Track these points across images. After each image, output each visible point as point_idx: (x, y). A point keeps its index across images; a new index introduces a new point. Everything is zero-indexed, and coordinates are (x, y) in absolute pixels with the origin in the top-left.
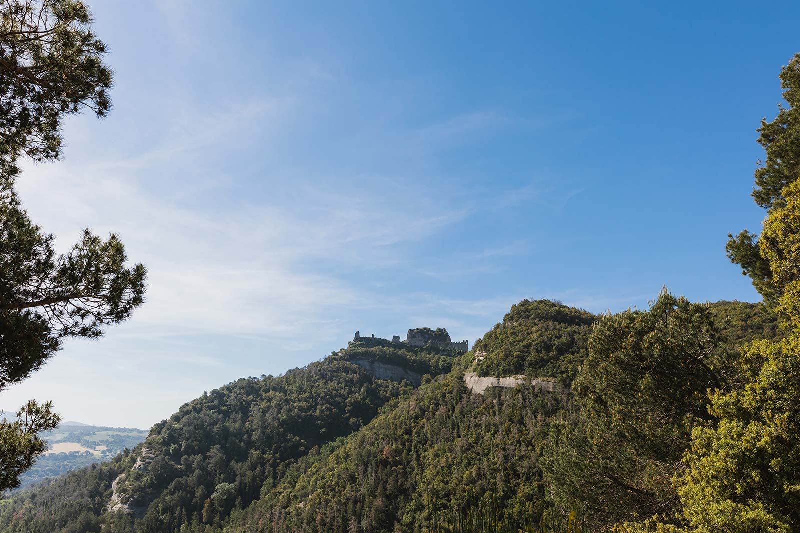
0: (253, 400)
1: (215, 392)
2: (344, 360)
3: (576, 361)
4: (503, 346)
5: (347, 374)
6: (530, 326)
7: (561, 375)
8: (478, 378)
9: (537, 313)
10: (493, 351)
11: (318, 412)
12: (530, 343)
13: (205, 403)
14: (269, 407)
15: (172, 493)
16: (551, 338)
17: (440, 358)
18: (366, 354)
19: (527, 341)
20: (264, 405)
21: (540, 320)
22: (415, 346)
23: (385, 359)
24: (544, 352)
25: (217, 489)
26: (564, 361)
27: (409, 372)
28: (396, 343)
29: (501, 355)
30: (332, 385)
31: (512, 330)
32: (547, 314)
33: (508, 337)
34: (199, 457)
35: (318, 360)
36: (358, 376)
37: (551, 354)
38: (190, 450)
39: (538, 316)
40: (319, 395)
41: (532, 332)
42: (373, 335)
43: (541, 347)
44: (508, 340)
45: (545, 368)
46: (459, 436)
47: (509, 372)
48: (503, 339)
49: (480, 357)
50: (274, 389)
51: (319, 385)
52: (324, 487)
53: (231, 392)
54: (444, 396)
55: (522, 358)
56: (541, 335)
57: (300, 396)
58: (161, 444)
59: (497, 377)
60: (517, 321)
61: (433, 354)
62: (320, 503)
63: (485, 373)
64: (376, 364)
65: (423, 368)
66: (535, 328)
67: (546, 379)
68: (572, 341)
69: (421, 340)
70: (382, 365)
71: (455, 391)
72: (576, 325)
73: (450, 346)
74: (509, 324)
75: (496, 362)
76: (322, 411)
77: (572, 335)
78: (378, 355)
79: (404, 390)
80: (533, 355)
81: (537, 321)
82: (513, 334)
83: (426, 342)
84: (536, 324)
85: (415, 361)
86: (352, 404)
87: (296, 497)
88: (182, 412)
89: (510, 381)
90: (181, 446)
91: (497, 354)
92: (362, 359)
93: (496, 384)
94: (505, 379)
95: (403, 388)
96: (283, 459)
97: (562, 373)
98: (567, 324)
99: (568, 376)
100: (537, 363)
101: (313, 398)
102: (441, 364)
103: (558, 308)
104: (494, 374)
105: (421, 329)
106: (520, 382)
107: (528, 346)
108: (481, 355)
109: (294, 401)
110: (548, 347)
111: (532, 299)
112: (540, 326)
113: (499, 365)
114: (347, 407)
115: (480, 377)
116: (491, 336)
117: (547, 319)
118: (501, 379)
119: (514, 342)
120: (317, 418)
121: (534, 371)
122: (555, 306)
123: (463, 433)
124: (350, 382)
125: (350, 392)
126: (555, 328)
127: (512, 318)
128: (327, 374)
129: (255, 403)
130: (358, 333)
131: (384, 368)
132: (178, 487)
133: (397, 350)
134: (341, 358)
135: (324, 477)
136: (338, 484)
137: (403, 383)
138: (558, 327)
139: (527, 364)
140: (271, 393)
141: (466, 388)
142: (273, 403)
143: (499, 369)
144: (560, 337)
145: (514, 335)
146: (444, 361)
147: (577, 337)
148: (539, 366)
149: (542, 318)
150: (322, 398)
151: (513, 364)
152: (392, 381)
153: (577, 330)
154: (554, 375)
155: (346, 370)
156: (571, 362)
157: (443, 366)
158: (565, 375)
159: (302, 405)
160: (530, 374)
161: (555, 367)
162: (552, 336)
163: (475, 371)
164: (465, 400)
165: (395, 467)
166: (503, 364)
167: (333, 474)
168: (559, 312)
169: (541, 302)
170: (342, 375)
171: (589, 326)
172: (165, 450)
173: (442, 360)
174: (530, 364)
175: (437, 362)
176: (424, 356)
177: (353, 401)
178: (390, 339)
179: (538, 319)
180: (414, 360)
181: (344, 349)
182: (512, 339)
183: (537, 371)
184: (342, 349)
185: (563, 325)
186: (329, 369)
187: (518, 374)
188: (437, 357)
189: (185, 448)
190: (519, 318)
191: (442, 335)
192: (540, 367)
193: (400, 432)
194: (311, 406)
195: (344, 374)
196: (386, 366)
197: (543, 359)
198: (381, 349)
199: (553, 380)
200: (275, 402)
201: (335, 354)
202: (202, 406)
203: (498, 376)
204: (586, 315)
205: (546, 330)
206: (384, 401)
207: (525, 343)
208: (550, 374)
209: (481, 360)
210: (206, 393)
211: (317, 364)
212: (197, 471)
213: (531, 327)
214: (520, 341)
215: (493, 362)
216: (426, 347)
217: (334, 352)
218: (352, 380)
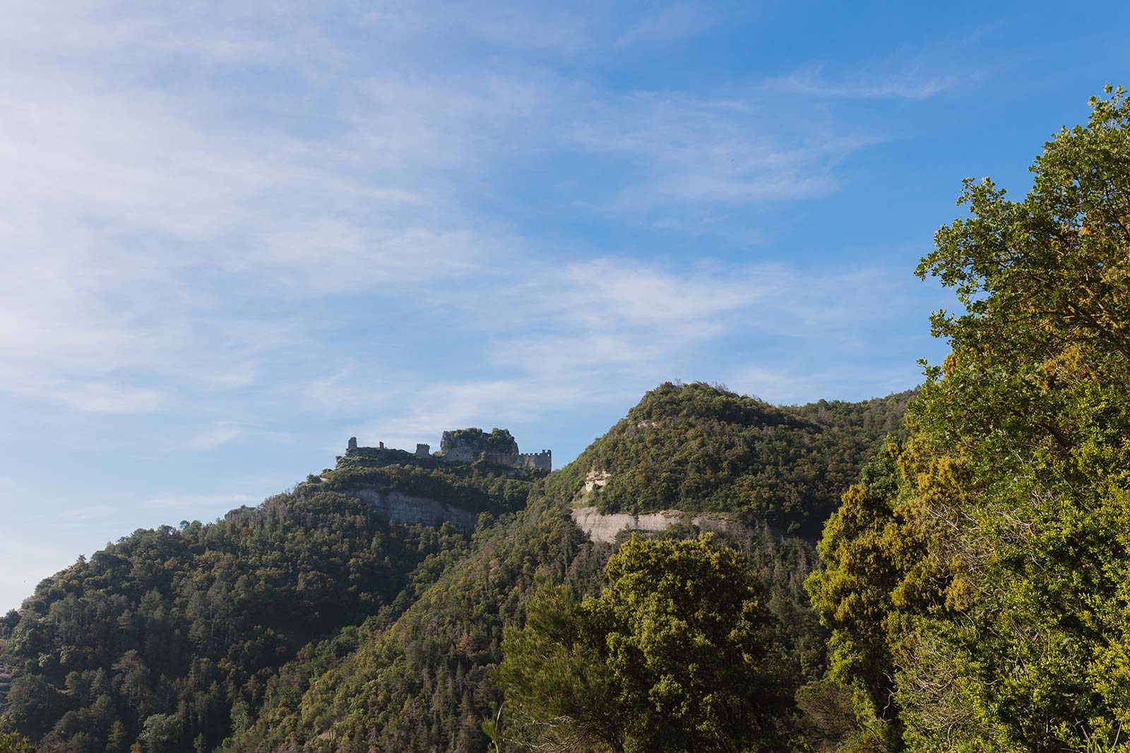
0: (175, 569)
1: (100, 556)
2: (333, 489)
3: (760, 486)
4: (639, 462)
5: (343, 515)
6: (682, 428)
7: (739, 509)
8: (599, 516)
9: (692, 407)
10: (622, 472)
11: (301, 586)
12: (686, 457)
13: (86, 576)
14: (211, 580)
15: (65, 738)
16: (719, 449)
17: (504, 482)
18: (372, 479)
19: (681, 454)
20: (198, 576)
21: (697, 419)
22: (457, 461)
23: (408, 486)
24: (709, 472)
25: (146, 727)
26: (741, 486)
27: (452, 509)
28: (422, 456)
29: (640, 478)
30: (319, 535)
31: (653, 436)
32: (708, 409)
33: (645, 447)
34: (99, 674)
35: (284, 492)
36: (364, 519)
37: (721, 475)
38: (78, 662)
39: (693, 411)
40: (298, 553)
41: (686, 440)
42: (382, 444)
43: (703, 463)
44: (648, 453)
45: (713, 498)
47: (654, 506)
48: (637, 451)
49: (597, 482)
50: (212, 546)
51: (294, 538)
52: (364, 705)
53: (130, 556)
54: (545, 548)
55: (674, 482)
56: (702, 445)
57: (264, 558)
58: (18, 654)
59: (633, 515)
60: (659, 419)
61: (490, 476)
62: (365, 731)
63: (613, 508)
64: (392, 497)
65: (476, 501)
66: (691, 432)
67: (714, 515)
68: (751, 452)
69: (466, 452)
70: (401, 497)
71: (565, 538)
72: (755, 426)
73: (519, 461)
74: (644, 424)
75: (630, 490)
76: (309, 583)
77: (749, 443)
78: (395, 479)
79: (447, 541)
80: (692, 477)
81: (692, 419)
82: (656, 441)
83: (476, 455)
84: (691, 426)
85: (461, 489)
86: (358, 569)
87: (309, 725)
88: (42, 594)
89: (656, 521)
90: (58, 656)
91: (631, 477)
92: (366, 488)
93: (632, 526)
94: (647, 517)
95: (445, 537)
96: (251, 669)
97: (740, 504)
98: (740, 425)
99: (750, 510)
100: (698, 489)
101: (287, 560)
102: (507, 493)
103: (724, 398)
104: (628, 510)
105: (465, 432)
106: (673, 521)
107: (683, 462)
108: (599, 477)
109: (255, 568)
110: (714, 463)
111: (679, 381)
112: (698, 428)
113: (635, 494)
114: (350, 573)
115: (603, 514)
116: (615, 445)
117: (708, 416)
118: (640, 517)
119: (658, 455)
120: (301, 595)
121: (695, 503)
122: (719, 395)
124: (351, 530)
125: (353, 547)
126: (723, 433)
127: (649, 415)
128: (305, 517)
129: (180, 572)
130: (353, 441)
131: (406, 502)
132: (73, 728)
133: (428, 470)
134: (327, 487)
135: (358, 691)
136: (388, 700)
137: (443, 528)
138: (728, 429)
139: (683, 492)
140: (208, 554)
141: (580, 532)
142: (216, 573)
143: (635, 502)
144: (731, 446)
145: (657, 443)
146: (513, 488)
147: (758, 445)
148: (701, 495)
149: (700, 415)
150: (304, 559)
151: (659, 493)
152: (423, 526)
153: (757, 434)
154: (727, 509)
155: (340, 508)
156: (752, 487)
157: (512, 496)
158: (745, 508)
159: (269, 573)
160: (688, 508)
161: (727, 496)
162: (720, 445)
163: (592, 504)
164: (584, 553)
165: (483, 667)
166: (644, 492)
167: (377, 685)
168: (727, 405)
169: (695, 387)
170: (334, 518)
171: (776, 428)
172: (29, 664)
173: (509, 486)
174: (688, 493)
175: (501, 489)
176: (474, 480)
177: (360, 563)
178: (412, 449)
179: (693, 417)
180: (459, 487)
181: (330, 470)
182: (653, 451)
183: (699, 502)
184: (325, 471)
185: (734, 425)
186: (310, 507)
187: (668, 508)
188: (499, 481)
189: (68, 660)
190: (661, 414)
191: (503, 441)
192: (704, 496)
193: (477, 610)
194: (286, 576)
195: (338, 516)
196: (410, 499)
197: (707, 484)
198: (398, 468)
199: (725, 516)
200: (219, 571)
201: (313, 479)
202: (82, 581)
203: (635, 513)
204: (768, 409)
205: (709, 435)
206: (415, 559)
207: (677, 457)
208: (721, 507)
209: (600, 487)
210: (82, 558)
211: (283, 499)
212: (101, 699)
213: (683, 430)
214: (669, 454)
215: (625, 490)
216: (475, 463)
217: (311, 477)
218: (352, 526)
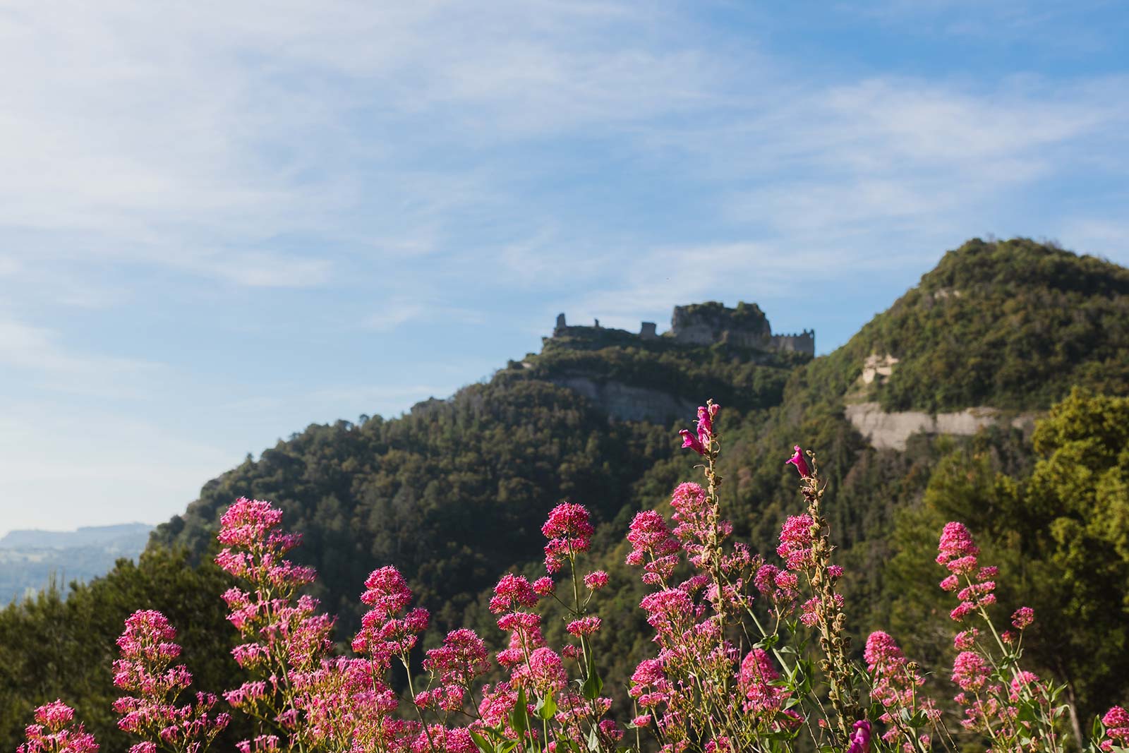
0: (354, 471)
1: (270, 455)
2: (538, 377)
4: (937, 344)
5: (551, 409)
6: (996, 298)
8: (882, 415)
9: (1010, 270)
10: (914, 356)
11: (502, 495)
12: (1003, 337)
13: (255, 478)
14: (396, 486)
16: (1051, 326)
17: (753, 370)
18: (586, 365)
19: (996, 333)
20: (381, 480)
21: (1018, 285)
22: (692, 343)
23: (631, 374)
24: (1036, 357)
28: (650, 338)
29: (939, 365)
30: (523, 434)
31: (956, 310)
32: (1033, 273)
33: (946, 323)
36: (577, 414)
37: (1053, 360)
39: (1013, 276)
41: (1003, 314)
42: (597, 322)
43: (1028, 345)
44: (950, 332)
46: (862, 538)
47: (959, 401)
48: (935, 329)
49: (879, 370)
50: (396, 444)
51: (492, 437)
53: (304, 455)
55: (986, 370)
56: (1026, 320)
57: (457, 460)
59: (930, 413)
60: (964, 287)
61: (735, 362)
63: (902, 404)
64: (611, 388)
66: (1010, 304)
68: (1096, 330)
69: (704, 331)
70: (623, 389)
71: (838, 442)
72: (1102, 295)
73: (772, 343)
74: (943, 294)
75: (925, 380)
76: (512, 492)
77: (1094, 318)
78: (614, 366)
80: (1012, 364)
81: (1011, 287)
82: (960, 316)
83: (717, 336)
84: (1010, 295)
85: (698, 378)
86: (572, 476)
88: (208, 497)
89: (962, 422)
91: (927, 363)
92: (578, 376)
93: (929, 428)
94: (949, 416)
96: (445, 595)
98: (1080, 293)
100: (1020, 380)
101: (485, 463)
102: (757, 385)
103: (1056, 258)
104: (923, 406)
105: (702, 307)
106: (986, 422)
107: (999, 344)
108: (883, 364)
109: (447, 472)
110: (1044, 347)
111: (991, 236)
112: (1021, 298)
113: (933, 385)
115: (888, 412)
117: (1033, 282)
118: (940, 416)
119: (964, 334)
120: (503, 507)
121: (1016, 399)
122: (1050, 253)
123: (870, 532)
124: (561, 428)
125: (564, 450)
126: (1054, 305)
128: (505, 412)
129: (360, 476)
130: (561, 318)
131: (629, 395)
133: (655, 354)
134: (531, 375)
137: (675, 428)
138: (1063, 299)
139: (999, 383)
140: (392, 454)
141: (856, 435)
142: (403, 477)
143: (934, 395)
144: (1067, 322)
145: (962, 319)
146: (765, 378)
147: (1106, 321)
148: (1025, 387)
149: (1022, 280)
150: (505, 463)
151: (966, 385)
152: (651, 424)
153: (1104, 307)
155: (547, 400)
157: (764, 389)
159: (464, 479)
160: (1006, 404)
162: (1052, 321)
163: (872, 399)
164: (863, 462)
166: (944, 383)
168: (1060, 268)
169: (1015, 243)
170: (540, 413)
173: (759, 376)
174: (1006, 385)
175: (749, 378)
176: (714, 367)
177: (573, 469)
178: (635, 329)
179: (1013, 283)
180: (695, 374)
181: (534, 354)
182: (957, 329)
183: (1023, 398)
184: (528, 355)
185: (1071, 295)
186: (511, 399)
187: (979, 405)
188: (746, 368)
190: (968, 280)
191: (751, 318)
192: (1029, 390)
194: (485, 483)
195: (545, 410)
196: (633, 391)
197: (1034, 374)
198: (618, 352)
200: (405, 474)
201: (514, 365)
202: (250, 484)
203: (933, 411)
205: (1036, 307)
206: (641, 466)
207: (990, 336)
209: (883, 377)
210: (250, 456)
211: (477, 390)
213: (999, 301)
214: (979, 333)
215: (917, 381)
216: (716, 346)
217: (512, 362)
218: (562, 423)
